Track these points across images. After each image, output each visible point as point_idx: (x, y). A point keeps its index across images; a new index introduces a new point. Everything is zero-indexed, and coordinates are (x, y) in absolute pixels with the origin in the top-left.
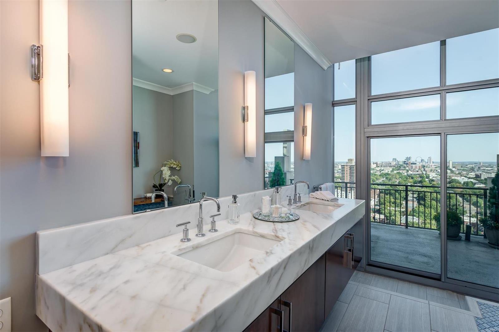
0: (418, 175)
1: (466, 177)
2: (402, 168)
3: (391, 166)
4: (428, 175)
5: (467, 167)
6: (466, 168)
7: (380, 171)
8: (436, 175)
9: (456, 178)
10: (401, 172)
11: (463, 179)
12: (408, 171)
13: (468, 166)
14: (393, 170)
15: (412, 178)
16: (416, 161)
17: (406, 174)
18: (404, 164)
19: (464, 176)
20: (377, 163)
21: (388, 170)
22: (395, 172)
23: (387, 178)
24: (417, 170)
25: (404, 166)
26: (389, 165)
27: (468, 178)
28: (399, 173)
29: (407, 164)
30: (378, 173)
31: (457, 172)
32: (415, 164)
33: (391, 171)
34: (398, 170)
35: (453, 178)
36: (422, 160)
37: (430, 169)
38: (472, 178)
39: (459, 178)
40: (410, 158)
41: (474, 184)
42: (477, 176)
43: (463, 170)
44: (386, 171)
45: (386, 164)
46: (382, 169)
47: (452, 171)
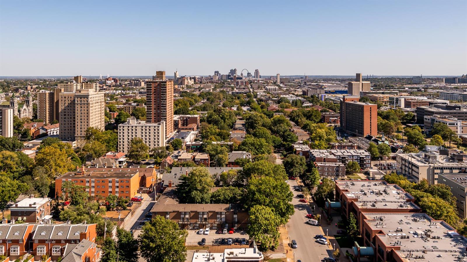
0: (245, 93)
2: (226, 85)
3: (212, 82)
4: (255, 94)
7: (200, 89)
8: (264, 94)
10: (225, 90)
11: (291, 97)
12: (233, 88)
14: (215, 88)
15: (238, 98)
16: (242, 74)
17: (230, 93)
18: (229, 79)
20: (194, 78)
21: (210, 88)
22: (218, 90)
23: (208, 99)
24: (243, 87)
25: (228, 82)
26: (210, 79)
27: (296, 95)
28: (222, 92)
29: (231, 79)
30: (197, 93)
31: (285, 89)
32: (241, 78)
33: (213, 89)
34: (221, 87)
35: (282, 96)
36: (248, 74)
37: (257, 85)
38: (300, 96)
39: (287, 96)
40: (235, 70)
41: (303, 103)
42: (305, 93)
43: (291, 86)
44: (207, 89)
45: (207, 78)
46: (202, 86)
47: (280, 88)
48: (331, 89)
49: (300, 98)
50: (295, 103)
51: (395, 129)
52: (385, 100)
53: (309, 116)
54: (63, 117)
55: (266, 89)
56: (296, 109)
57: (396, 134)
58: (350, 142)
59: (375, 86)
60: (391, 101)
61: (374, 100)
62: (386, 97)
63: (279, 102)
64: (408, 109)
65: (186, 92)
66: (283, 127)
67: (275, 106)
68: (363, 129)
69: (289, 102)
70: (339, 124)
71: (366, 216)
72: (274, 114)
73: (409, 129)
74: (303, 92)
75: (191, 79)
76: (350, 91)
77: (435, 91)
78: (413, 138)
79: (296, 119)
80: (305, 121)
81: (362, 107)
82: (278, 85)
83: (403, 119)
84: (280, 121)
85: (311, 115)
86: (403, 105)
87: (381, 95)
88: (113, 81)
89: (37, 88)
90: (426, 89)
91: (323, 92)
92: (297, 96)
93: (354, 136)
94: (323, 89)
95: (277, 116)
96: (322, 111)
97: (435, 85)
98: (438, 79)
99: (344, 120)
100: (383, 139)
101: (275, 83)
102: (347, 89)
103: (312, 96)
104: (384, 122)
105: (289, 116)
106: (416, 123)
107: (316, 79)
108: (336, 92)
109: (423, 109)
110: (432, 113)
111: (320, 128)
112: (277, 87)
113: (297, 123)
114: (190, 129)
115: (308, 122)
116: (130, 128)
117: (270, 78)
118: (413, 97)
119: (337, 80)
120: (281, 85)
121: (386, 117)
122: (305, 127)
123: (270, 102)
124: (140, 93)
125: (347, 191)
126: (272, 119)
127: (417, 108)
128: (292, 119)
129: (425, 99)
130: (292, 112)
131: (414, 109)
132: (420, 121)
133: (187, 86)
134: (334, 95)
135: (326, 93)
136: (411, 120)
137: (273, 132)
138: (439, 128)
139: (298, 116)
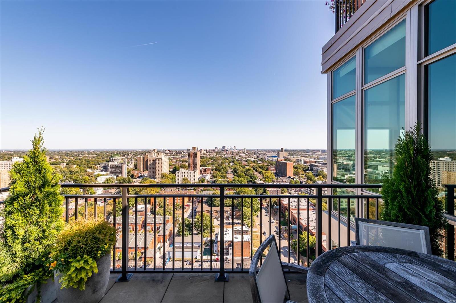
0: (231, 157)
3: (215, 152)
4: (235, 157)
7: (209, 155)
8: (239, 157)
11: (252, 159)
12: (224, 155)
14: (216, 155)
15: (228, 159)
16: (228, 148)
17: (224, 157)
20: (206, 150)
21: (214, 155)
22: (218, 156)
23: (214, 160)
24: (229, 154)
25: (222, 152)
26: (213, 151)
28: (220, 156)
29: (223, 150)
30: (208, 157)
32: (228, 150)
34: (219, 154)
35: (247, 158)
36: (231, 148)
37: (236, 153)
38: (256, 158)
39: (250, 158)
40: (225, 146)
41: (258, 162)
42: (258, 157)
43: (251, 154)
44: (213, 155)
45: (212, 150)
46: (210, 154)
47: (246, 155)
48: (270, 155)
49: (256, 159)
50: (254, 162)
51: (301, 173)
52: (295, 160)
53: (261, 168)
54: (150, 168)
55: (240, 155)
56: (255, 164)
57: (301, 176)
58: (281, 179)
59: (289, 154)
60: (298, 161)
61: (290, 160)
62: (295, 159)
63: (247, 161)
64: (306, 164)
65: (203, 157)
66: (250, 172)
67: (246, 163)
68: (286, 173)
69: (251, 161)
70: (275, 171)
71: (293, 212)
72: (245, 167)
73: (307, 173)
74: (257, 156)
75: (205, 150)
76: (278, 156)
77: (317, 156)
78: (309, 177)
79: (256, 169)
80: (260, 170)
81: (286, 163)
82: (245, 153)
83: (304, 169)
84: (248, 170)
85: (263, 167)
86: (303, 163)
87: (293, 158)
88: (168, 151)
89: (133, 155)
90: (312, 155)
91: (266, 156)
92: (254, 158)
93: (283, 176)
94: (266, 155)
95: (247, 167)
96: (267, 165)
97: (316, 153)
98: (318, 151)
99: (278, 169)
100: (296, 178)
101: (243, 153)
102: (277, 155)
103: (261, 159)
104: (296, 170)
105: (252, 168)
106: (310, 171)
107: (262, 151)
108: (272, 157)
109: (313, 164)
110: (317, 166)
111: (267, 173)
112: (245, 154)
113: (256, 171)
114: (207, 174)
115: (262, 170)
116: (182, 173)
117: (241, 150)
118: (307, 159)
119: (272, 151)
120: (247, 153)
121: (296, 168)
122: (260, 173)
123: (242, 161)
124: (182, 157)
125: (283, 201)
126: (245, 169)
127: (310, 164)
128: (254, 169)
129: (312, 160)
130: (254, 166)
131: (308, 164)
132: (312, 170)
133: (203, 154)
134: (271, 158)
135: (267, 157)
136: (307, 169)
137: (246, 175)
138: (321, 173)
139: (257, 167)
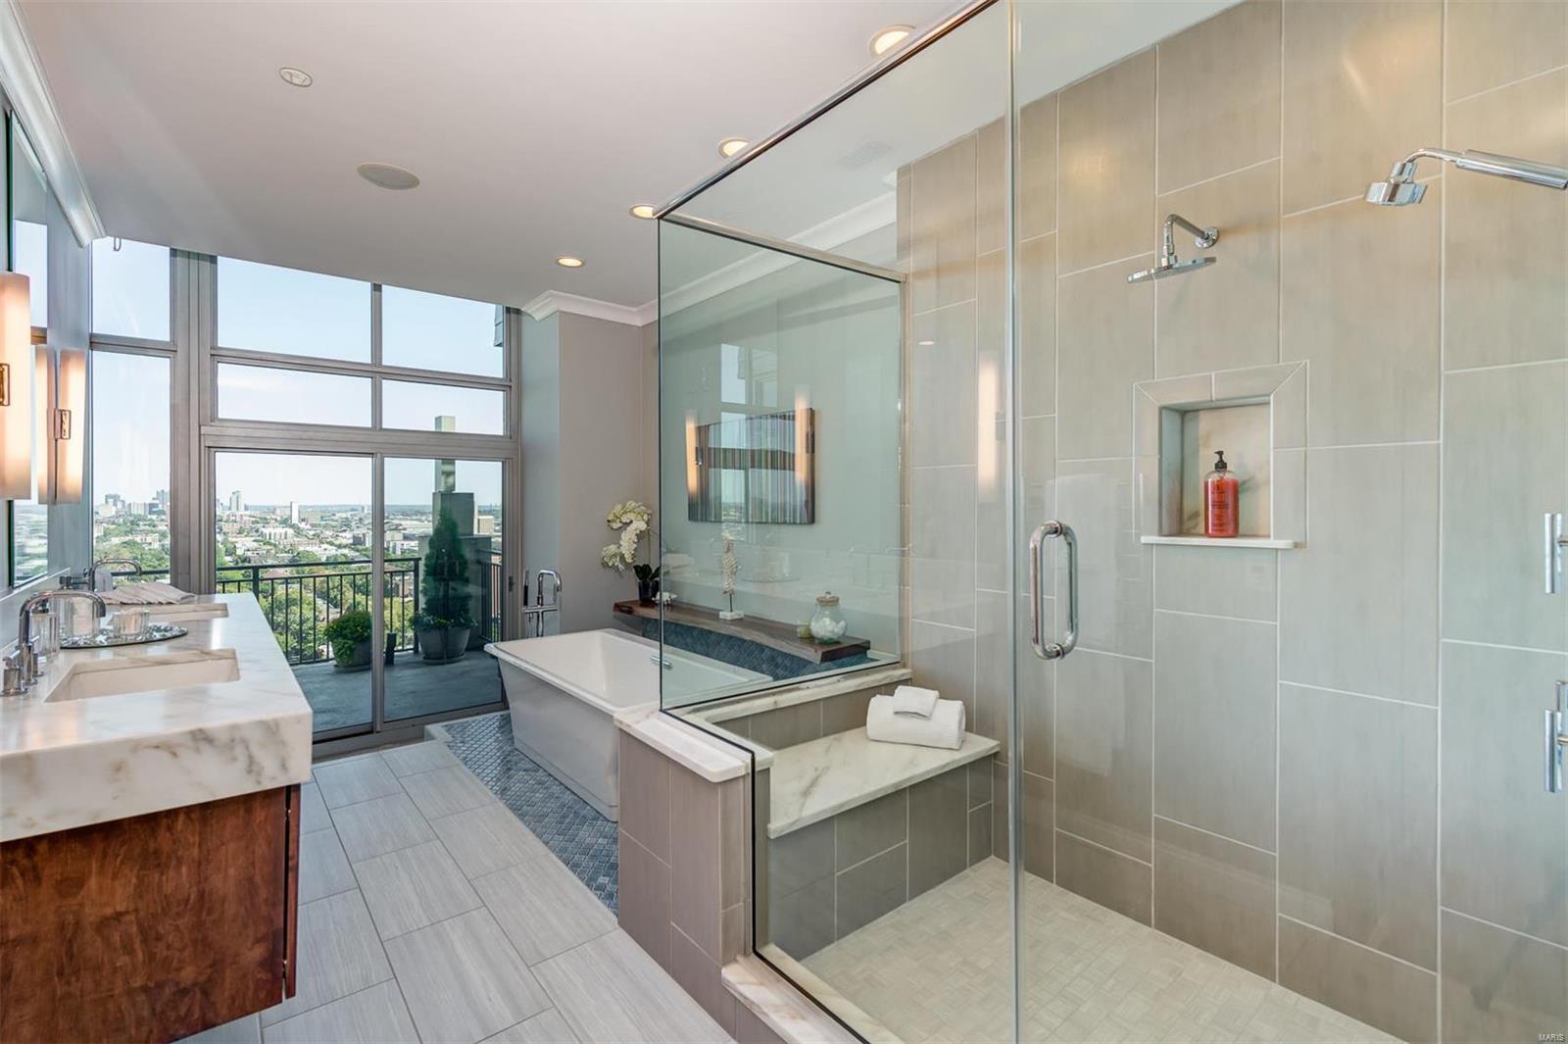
1: (331, 544)
5: (335, 518)
6: (333, 520)
9: (308, 549)
13: (338, 515)
19: (327, 543)
